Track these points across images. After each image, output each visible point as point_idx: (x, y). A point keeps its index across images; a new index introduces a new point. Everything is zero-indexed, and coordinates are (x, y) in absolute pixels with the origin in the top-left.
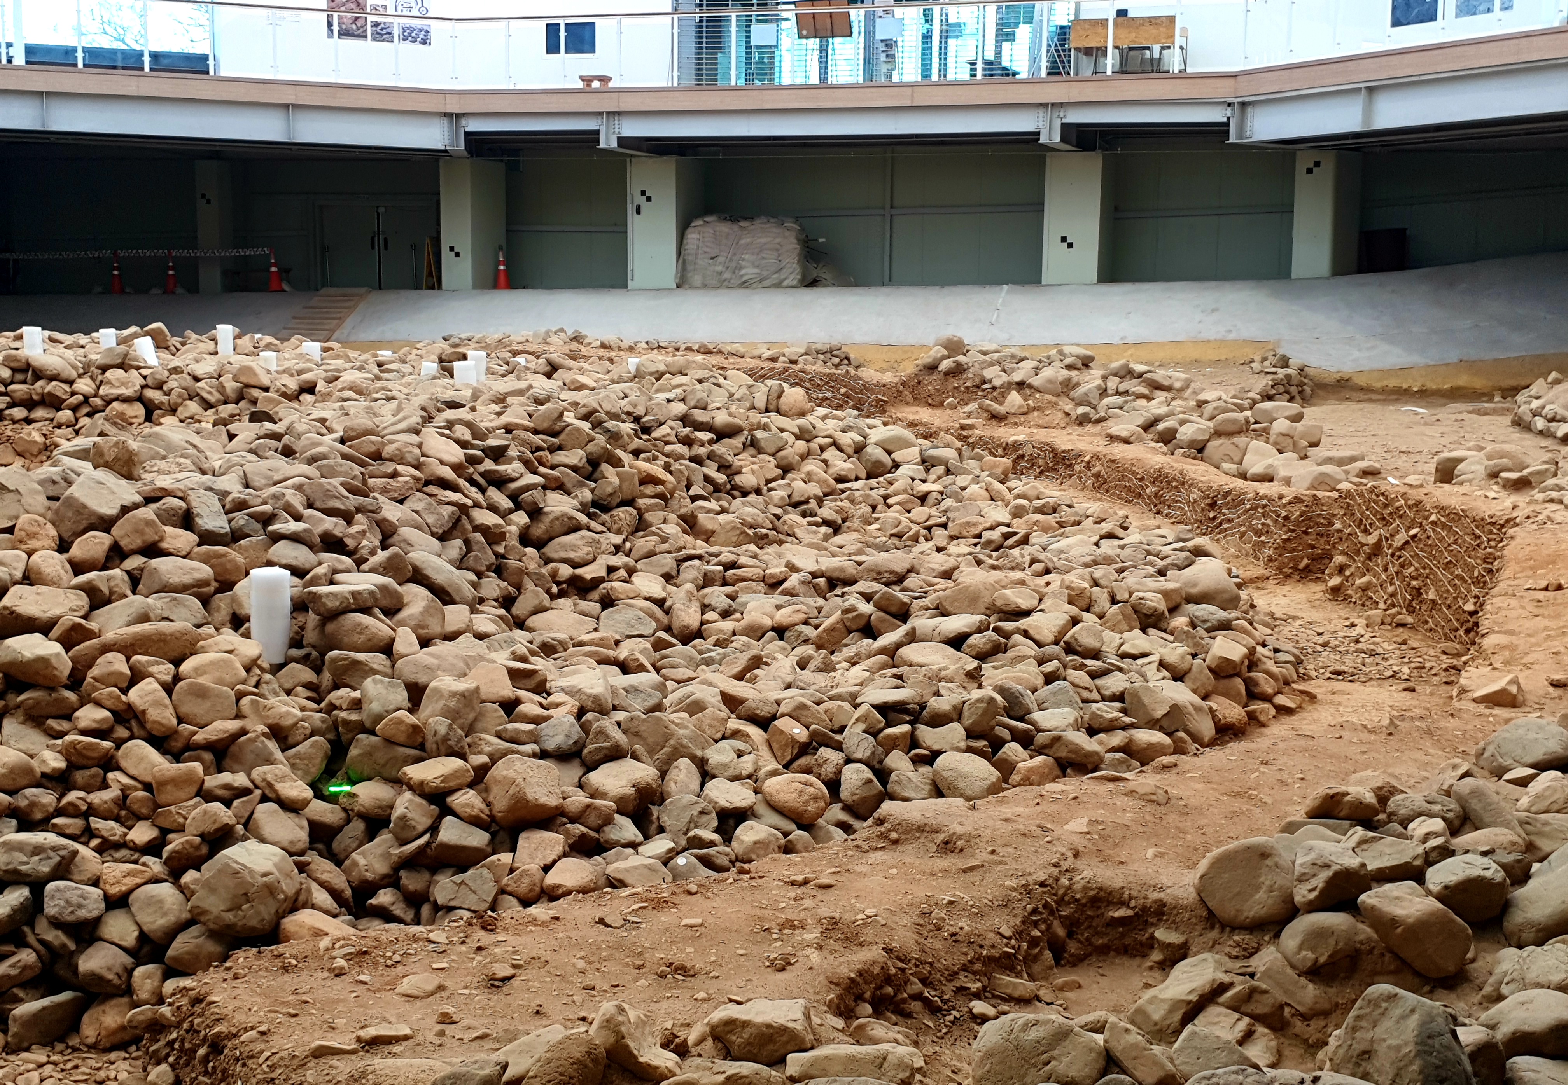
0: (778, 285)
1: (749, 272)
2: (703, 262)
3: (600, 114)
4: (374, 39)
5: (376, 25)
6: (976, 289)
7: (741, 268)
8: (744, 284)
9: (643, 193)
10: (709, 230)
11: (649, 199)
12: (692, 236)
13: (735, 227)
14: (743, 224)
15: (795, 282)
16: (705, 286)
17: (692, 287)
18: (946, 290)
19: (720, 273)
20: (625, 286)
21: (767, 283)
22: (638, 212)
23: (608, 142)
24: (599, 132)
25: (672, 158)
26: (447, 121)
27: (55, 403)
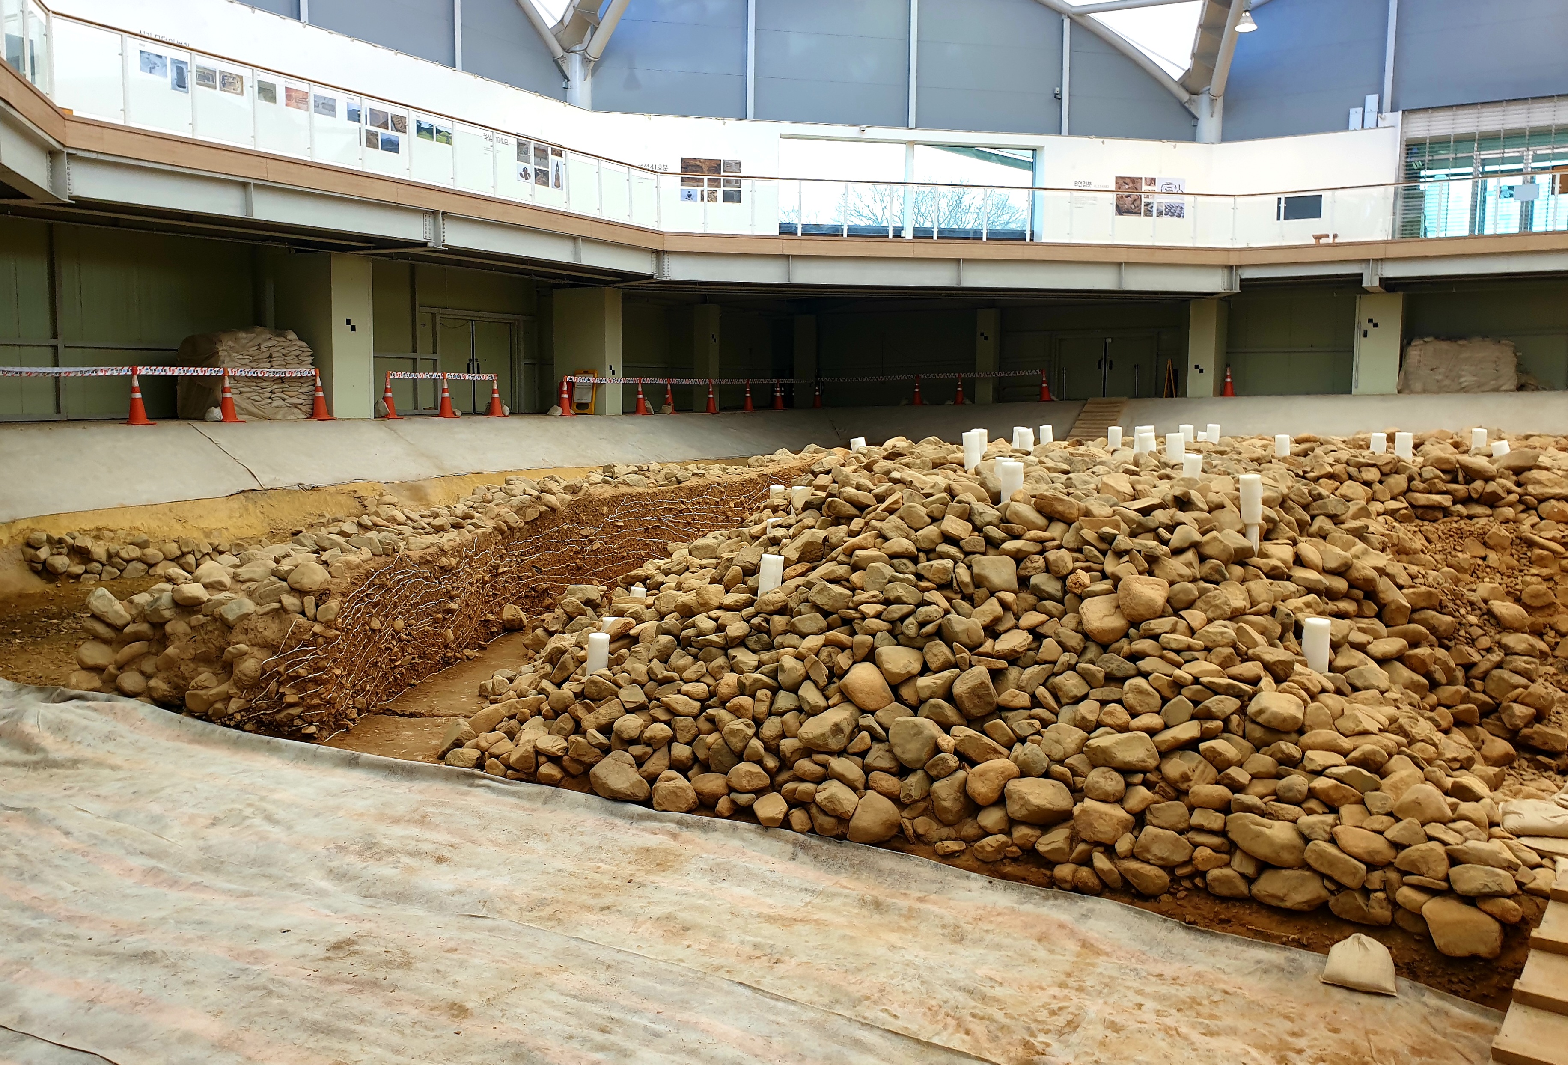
0: (1496, 390)
1: (1467, 380)
2: (1424, 372)
5: (1148, 203)
7: (1460, 377)
8: (1464, 390)
9: (1370, 321)
10: (1430, 348)
11: (1375, 325)
12: (1414, 353)
13: (1453, 345)
14: (1461, 342)
15: (1513, 387)
16: (1425, 391)
17: (1412, 392)
19: (1440, 381)
20: (1350, 392)
21: (1486, 388)
22: (1365, 335)
23: (1370, 281)
24: (1361, 275)
25: (1401, 293)
26: (1226, 271)
27: (1492, 501)
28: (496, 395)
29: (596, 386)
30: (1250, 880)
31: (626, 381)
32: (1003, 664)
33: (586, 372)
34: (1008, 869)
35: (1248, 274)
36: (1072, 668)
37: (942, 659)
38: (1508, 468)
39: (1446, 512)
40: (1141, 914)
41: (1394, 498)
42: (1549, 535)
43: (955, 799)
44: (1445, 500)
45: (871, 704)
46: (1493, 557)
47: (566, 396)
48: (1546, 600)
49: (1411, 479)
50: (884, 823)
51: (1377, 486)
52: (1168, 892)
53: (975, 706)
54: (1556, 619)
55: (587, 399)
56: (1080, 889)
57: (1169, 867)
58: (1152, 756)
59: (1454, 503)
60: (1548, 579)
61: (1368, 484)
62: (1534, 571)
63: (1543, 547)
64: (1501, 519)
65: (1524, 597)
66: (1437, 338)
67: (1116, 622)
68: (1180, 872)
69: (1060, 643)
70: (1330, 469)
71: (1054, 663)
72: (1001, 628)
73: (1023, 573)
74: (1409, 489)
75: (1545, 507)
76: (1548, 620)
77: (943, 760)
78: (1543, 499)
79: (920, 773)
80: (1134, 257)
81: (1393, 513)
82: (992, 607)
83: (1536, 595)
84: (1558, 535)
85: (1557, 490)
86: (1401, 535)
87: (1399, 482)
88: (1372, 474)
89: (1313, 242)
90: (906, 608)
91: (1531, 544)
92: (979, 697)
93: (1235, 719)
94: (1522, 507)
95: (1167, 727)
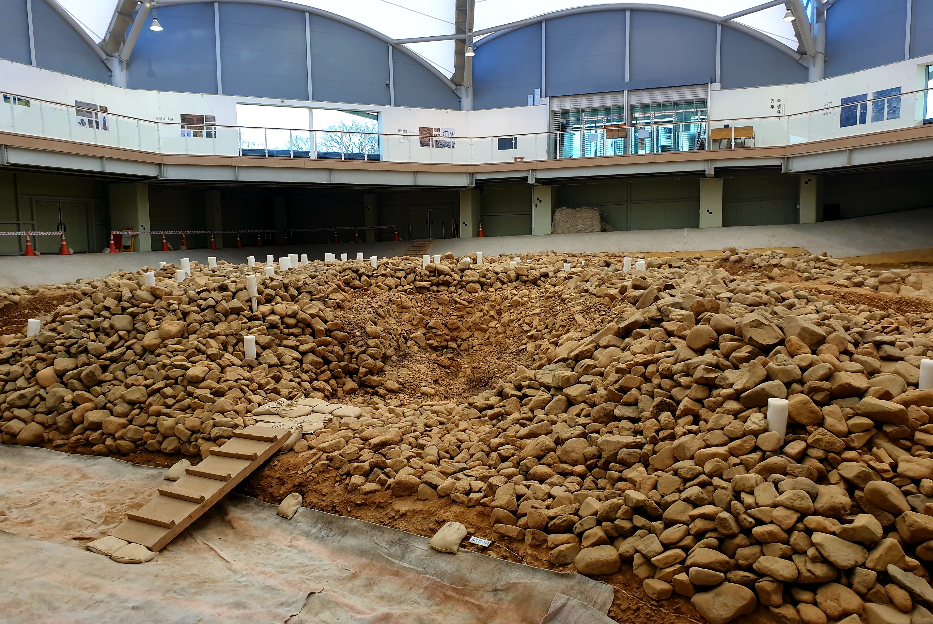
0: (592, 231)
1: (580, 227)
2: (562, 224)
3: (528, 170)
4: (436, 147)
5: (437, 141)
6: (674, 230)
7: (577, 225)
8: (579, 232)
9: (538, 199)
10: (564, 212)
11: (541, 201)
12: (557, 215)
13: (574, 210)
14: (577, 209)
15: (599, 230)
16: (563, 233)
17: (557, 233)
18: (662, 231)
19: (568, 228)
20: (531, 234)
21: (587, 231)
22: (536, 206)
23: (531, 180)
24: (527, 177)
25: (550, 186)
26: (468, 176)
27: (447, 284)
28: (64, 243)
29: (135, 236)
30: (161, 443)
31: (154, 233)
32: (108, 362)
33: (128, 229)
34: (79, 449)
35: (479, 177)
36: (134, 362)
37: (82, 362)
38: (459, 270)
39: (428, 289)
40: (118, 461)
41: (409, 284)
42: (462, 298)
43: (65, 422)
44: (427, 284)
45: (45, 384)
46: (441, 308)
47: (113, 242)
48: (456, 326)
49: (416, 275)
50: (34, 435)
51: (403, 279)
52: (134, 452)
53: (88, 381)
54: (462, 333)
55: (129, 243)
56: (101, 454)
57: (133, 441)
58: (144, 396)
59: (432, 285)
60: (462, 316)
61: (399, 278)
62: (455, 314)
63: (460, 303)
64: (449, 291)
65: (448, 325)
66: (569, 207)
67: (157, 341)
68: (138, 443)
69: (134, 352)
70: (383, 272)
71: (128, 360)
72: (116, 347)
73: (135, 322)
74: (415, 280)
75: (468, 286)
76: (457, 334)
77: (63, 405)
78: (468, 283)
79: (55, 413)
80: (421, 169)
81: (405, 291)
82: (115, 338)
83: (452, 324)
84: (466, 298)
85: (473, 279)
86: (403, 300)
87: (411, 277)
88: (401, 274)
89: (513, 160)
90: (73, 341)
91: (456, 302)
92: (90, 377)
93: (180, 379)
94: (460, 286)
95: (154, 384)
